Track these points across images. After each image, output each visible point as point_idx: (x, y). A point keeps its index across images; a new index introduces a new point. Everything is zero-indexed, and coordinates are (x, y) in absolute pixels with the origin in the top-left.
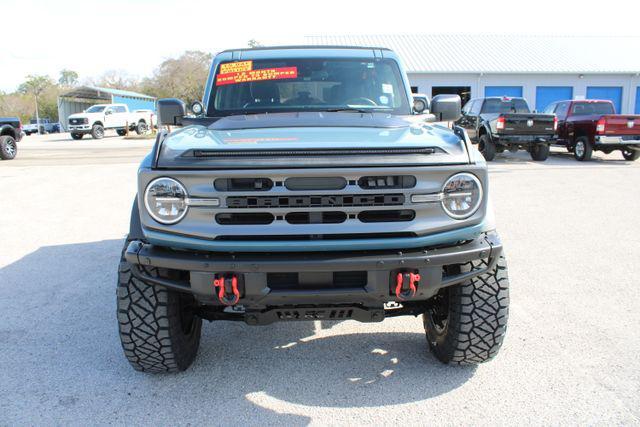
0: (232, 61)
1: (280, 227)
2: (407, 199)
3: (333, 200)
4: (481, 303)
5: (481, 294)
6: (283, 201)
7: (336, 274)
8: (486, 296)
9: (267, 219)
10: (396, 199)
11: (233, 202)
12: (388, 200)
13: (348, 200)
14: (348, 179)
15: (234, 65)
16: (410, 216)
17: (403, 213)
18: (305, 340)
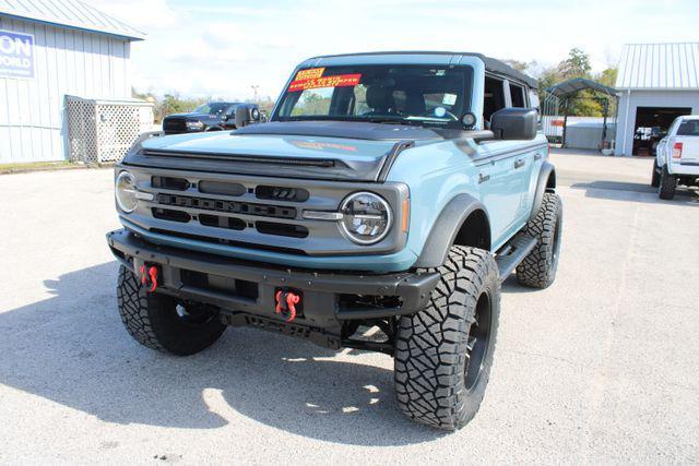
0: (309, 68)
1: (194, 226)
2: (299, 215)
3: (231, 207)
4: (417, 351)
5: (419, 341)
6: (195, 203)
7: (237, 281)
8: (425, 345)
9: (185, 218)
10: (286, 212)
11: (161, 198)
12: (279, 212)
13: (244, 208)
14: (248, 186)
15: (309, 72)
16: (304, 233)
17: (298, 229)
18: (316, 359)
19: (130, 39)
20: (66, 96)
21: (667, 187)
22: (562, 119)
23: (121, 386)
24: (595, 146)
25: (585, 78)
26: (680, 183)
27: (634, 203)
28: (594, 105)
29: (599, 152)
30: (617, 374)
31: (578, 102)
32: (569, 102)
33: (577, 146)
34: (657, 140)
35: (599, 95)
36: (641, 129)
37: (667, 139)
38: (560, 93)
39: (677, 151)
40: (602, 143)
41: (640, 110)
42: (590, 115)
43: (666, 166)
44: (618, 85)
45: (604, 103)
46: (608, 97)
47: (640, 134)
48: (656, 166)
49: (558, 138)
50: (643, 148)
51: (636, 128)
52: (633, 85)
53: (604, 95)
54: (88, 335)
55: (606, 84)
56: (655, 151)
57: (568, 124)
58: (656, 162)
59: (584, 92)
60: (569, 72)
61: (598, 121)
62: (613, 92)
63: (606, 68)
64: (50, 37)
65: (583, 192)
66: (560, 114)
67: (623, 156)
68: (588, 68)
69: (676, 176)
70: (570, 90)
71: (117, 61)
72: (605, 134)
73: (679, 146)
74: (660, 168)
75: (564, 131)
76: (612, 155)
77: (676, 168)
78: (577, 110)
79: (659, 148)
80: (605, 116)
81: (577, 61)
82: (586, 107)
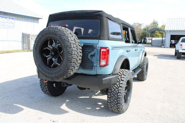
19: (39, 19)
20: (23, 33)
21: (179, 56)
22: (151, 38)
23: (42, 105)
24: (160, 45)
25: (157, 27)
26: (182, 55)
27: (170, 60)
28: (159, 34)
29: (161, 47)
30: (165, 102)
31: (155, 34)
32: (153, 34)
33: (155, 45)
34: (176, 43)
35: (161, 32)
36: (172, 41)
37: (178, 43)
38: (150, 31)
39: (181, 46)
40: (162, 44)
41: (171, 36)
42: (158, 37)
43: (178, 50)
44: (166, 29)
45: (162, 34)
46: (163, 32)
47: (172, 42)
48: (176, 50)
49: (150, 43)
50: (172, 46)
51: (171, 40)
52: (170, 29)
53: (162, 32)
54: (32, 93)
55: (162, 29)
56: (175, 46)
57: (153, 39)
58: (176, 49)
59: (157, 31)
60: (153, 26)
61: (160, 39)
62: (164, 31)
63: (163, 25)
64: (19, 18)
65: (157, 57)
66: (150, 37)
67: (167, 48)
68: (157, 25)
69: (181, 53)
70: (153, 31)
71: (35, 24)
72: (162, 42)
73: (181, 45)
74: (177, 51)
75: (152, 41)
76: (164, 47)
77: (181, 51)
78: (155, 36)
79: (176, 46)
80: (162, 37)
81: (155, 23)
82: (157, 35)
